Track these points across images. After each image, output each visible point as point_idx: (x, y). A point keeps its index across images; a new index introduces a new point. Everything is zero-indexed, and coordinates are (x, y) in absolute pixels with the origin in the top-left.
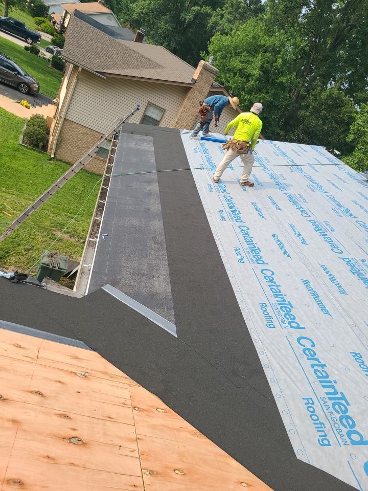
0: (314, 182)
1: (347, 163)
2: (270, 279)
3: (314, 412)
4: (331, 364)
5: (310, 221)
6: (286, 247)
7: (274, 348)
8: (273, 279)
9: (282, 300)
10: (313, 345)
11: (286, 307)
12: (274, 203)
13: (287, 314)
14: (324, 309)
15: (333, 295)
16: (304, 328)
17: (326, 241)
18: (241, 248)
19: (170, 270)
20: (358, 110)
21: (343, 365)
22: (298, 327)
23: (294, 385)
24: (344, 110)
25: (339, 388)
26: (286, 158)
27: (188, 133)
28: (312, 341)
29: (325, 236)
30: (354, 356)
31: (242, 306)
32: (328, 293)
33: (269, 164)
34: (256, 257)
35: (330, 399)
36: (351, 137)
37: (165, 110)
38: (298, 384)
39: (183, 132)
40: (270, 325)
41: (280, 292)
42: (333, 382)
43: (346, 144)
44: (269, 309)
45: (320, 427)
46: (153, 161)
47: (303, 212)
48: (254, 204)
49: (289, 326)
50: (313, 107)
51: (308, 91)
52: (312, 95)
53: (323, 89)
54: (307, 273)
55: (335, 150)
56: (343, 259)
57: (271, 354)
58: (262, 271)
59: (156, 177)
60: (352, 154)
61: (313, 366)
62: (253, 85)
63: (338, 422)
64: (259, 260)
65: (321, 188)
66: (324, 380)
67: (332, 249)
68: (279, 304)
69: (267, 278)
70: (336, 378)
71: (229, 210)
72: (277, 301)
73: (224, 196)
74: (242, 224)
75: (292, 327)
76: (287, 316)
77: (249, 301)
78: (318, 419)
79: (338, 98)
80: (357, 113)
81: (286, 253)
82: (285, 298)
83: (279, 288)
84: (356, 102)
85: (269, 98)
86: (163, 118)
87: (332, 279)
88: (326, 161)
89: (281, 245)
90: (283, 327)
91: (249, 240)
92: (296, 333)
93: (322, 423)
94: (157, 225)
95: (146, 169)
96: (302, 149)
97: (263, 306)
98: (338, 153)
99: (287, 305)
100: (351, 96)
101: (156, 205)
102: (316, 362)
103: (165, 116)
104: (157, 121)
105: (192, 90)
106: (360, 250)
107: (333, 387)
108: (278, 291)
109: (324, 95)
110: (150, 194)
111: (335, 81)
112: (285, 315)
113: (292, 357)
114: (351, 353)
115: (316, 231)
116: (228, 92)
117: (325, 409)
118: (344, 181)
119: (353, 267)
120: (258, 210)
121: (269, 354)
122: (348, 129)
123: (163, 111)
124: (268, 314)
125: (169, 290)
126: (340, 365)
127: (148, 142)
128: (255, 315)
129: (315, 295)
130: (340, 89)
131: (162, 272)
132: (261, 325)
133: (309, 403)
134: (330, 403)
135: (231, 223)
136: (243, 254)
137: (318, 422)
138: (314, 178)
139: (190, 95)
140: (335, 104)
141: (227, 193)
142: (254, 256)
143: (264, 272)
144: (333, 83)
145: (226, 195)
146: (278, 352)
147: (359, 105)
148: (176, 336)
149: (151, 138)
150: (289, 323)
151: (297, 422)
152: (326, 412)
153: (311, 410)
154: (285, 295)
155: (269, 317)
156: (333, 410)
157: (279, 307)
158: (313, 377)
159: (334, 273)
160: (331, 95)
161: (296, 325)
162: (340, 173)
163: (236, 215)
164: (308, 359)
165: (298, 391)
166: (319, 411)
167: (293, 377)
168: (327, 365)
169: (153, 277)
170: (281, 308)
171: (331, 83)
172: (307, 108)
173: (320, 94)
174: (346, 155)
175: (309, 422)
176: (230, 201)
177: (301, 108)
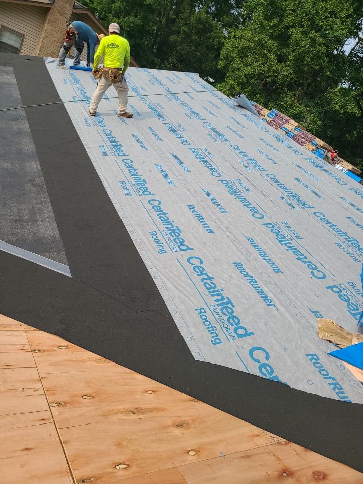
0: (191, 110)
1: (221, 90)
2: (158, 209)
3: (206, 318)
4: (218, 276)
5: (190, 149)
6: (171, 176)
7: (167, 271)
8: (161, 208)
9: (171, 226)
10: (201, 263)
11: (175, 232)
12: (155, 134)
13: (176, 239)
14: (208, 229)
15: (216, 216)
16: (192, 249)
17: (206, 166)
18: (127, 182)
19: (55, 211)
20: (226, 35)
21: (228, 275)
22: (188, 249)
23: (187, 300)
24: (213, 34)
25: (225, 294)
26: (162, 87)
27: (53, 61)
28: (200, 259)
29: (205, 162)
30: (236, 266)
31: (133, 238)
32: (211, 214)
33: (146, 93)
34: (142, 188)
35: (219, 305)
36: (222, 63)
37: (24, 35)
38: (191, 298)
39: (48, 61)
40: (162, 251)
41: (168, 219)
42: (220, 291)
43: (218, 71)
44: (159, 236)
45: (212, 329)
46: (17, 95)
47: (183, 140)
48: (135, 136)
49: (179, 249)
50: (184, 32)
51: (177, 15)
52: (182, 19)
53: (192, 12)
54: (192, 199)
55: (209, 78)
56: (222, 181)
57: (165, 277)
58: (149, 202)
59: (23, 113)
60: (224, 81)
61: (202, 280)
62: (120, 7)
63: (227, 322)
64: (145, 191)
65: (197, 115)
66: (213, 290)
67: (212, 174)
68: (168, 231)
69: (155, 208)
70: (223, 286)
71: (110, 144)
72: (167, 228)
73: (103, 130)
74: (124, 157)
75: (181, 250)
76: (177, 240)
77: (139, 232)
78: (210, 324)
79: (206, 22)
80: (225, 37)
81: (171, 182)
82: (174, 224)
83: (167, 215)
84: (224, 26)
85: (139, 22)
86: (24, 46)
87: (214, 201)
88: (200, 88)
89: (165, 174)
90: (174, 251)
91: (133, 172)
92: (186, 255)
93: (213, 327)
94: (34, 166)
95: (10, 105)
96: (177, 76)
97: (154, 234)
98: (212, 80)
99: (176, 230)
100: (218, 21)
101: (28, 145)
102: (205, 277)
103: (24, 43)
104: (16, 49)
105: (51, 11)
106: (236, 172)
107: (220, 295)
108: (166, 218)
109: (193, 19)
110: (20, 133)
111: (202, 4)
112: (175, 240)
113: (183, 276)
114: (233, 263)
115: (197, 158)
116: (94, 14)
117: (215, 314)
118: (218, 108)
119: (230, 188)
120: (139, 141)
121: (163, 277)
122: (219, 55)
123: (21, 36)
124: (159, 241)
125: (57, 233)
126: (225, 275)
127: (7, 73)
128: (147, 244)
129: (200, 218)
130: (207, 12)
131: (47, 215)
132: (154, 252)
133: (201, 312)
134: (219, 308)
135: (114, 157)
136: (129, 188)
137: (210, 326)
138: (191, 106)
139: (50, 17)
140: (205, 29)
141: (105, 126)
142: (140, 188)
143: (152, 202)
144: (200, 6)
145: (105, 128)
146: (171, 275)
147: (227, 30)
148: (70, 276)
149: (11, 69)
150: (179, 246)
151: (193, 330)
152: (216, 316)
153: (204, 317)
154: (173, 222)
155: (160, 244)
156: (222, 314)
157: (168, 233)
158: (203, 290)
159: (215, 195)
160: (199, 19)
161: (185, 247)
162: (214, 100)
163: (118, 149)
164: (198, 275)
165: (191, 304)
166: (210, 318)
167: (186, 293)
168: (214, 277)
169: (36, 221)
170: (170, 234)
171: (198, 6)
172: (177, 33)
173: (189, 17)
174: (220, 82)
175: (202, 327)
176: (109, 135)
177: (172, 33)
